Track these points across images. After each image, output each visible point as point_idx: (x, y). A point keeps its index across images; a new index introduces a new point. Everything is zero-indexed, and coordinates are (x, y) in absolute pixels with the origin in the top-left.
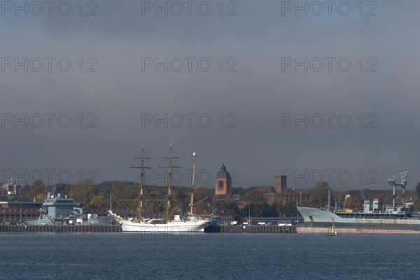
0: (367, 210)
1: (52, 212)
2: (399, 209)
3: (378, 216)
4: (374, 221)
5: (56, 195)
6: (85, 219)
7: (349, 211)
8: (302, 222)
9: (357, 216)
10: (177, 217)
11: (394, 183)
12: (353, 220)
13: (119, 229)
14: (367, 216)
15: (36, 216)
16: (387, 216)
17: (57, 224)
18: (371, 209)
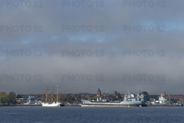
0: (98, 100)
1: (30, 101)
2: (105, 100)
3: (100, 102)
4: (99, 103)
5: (31, 97)
6: (37, 103)
7: (93, 101)
8: (82, 103)
9: (95, 102)
10: (54, 102)
11: (104, 93)
12: (94, 103)
13: (41, 105)
14: (98, 102)
15: (26, 102)
16: (102, 102)
17: (31, 104)
18: (99, 100)
